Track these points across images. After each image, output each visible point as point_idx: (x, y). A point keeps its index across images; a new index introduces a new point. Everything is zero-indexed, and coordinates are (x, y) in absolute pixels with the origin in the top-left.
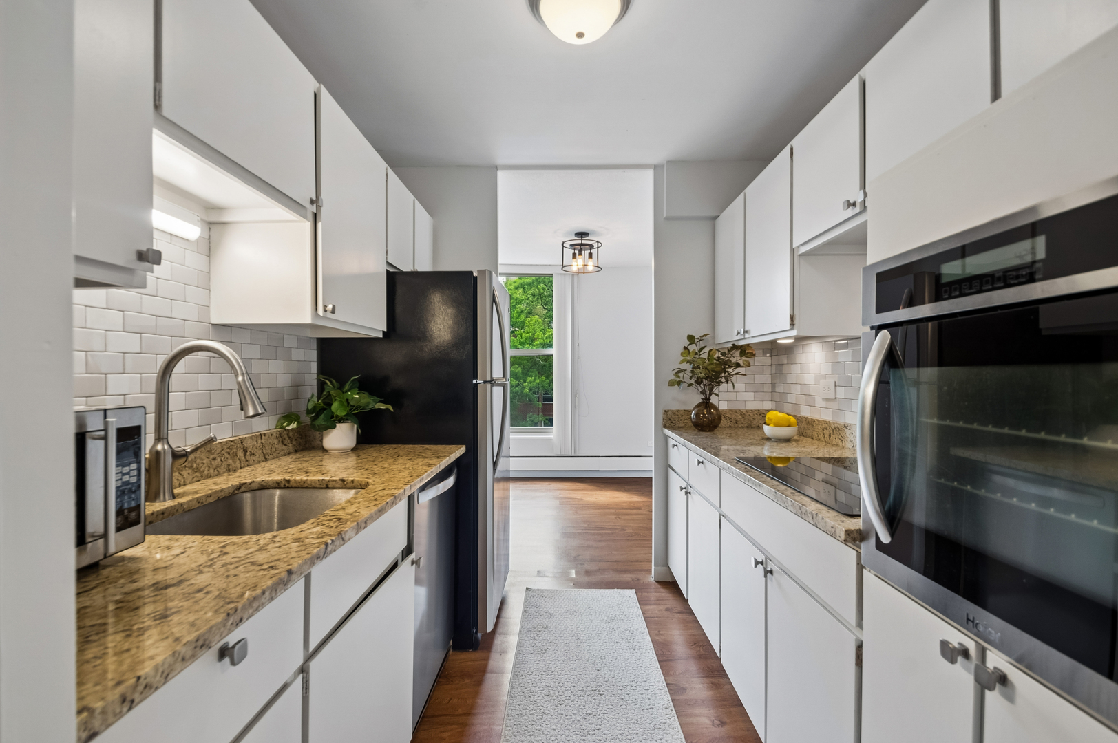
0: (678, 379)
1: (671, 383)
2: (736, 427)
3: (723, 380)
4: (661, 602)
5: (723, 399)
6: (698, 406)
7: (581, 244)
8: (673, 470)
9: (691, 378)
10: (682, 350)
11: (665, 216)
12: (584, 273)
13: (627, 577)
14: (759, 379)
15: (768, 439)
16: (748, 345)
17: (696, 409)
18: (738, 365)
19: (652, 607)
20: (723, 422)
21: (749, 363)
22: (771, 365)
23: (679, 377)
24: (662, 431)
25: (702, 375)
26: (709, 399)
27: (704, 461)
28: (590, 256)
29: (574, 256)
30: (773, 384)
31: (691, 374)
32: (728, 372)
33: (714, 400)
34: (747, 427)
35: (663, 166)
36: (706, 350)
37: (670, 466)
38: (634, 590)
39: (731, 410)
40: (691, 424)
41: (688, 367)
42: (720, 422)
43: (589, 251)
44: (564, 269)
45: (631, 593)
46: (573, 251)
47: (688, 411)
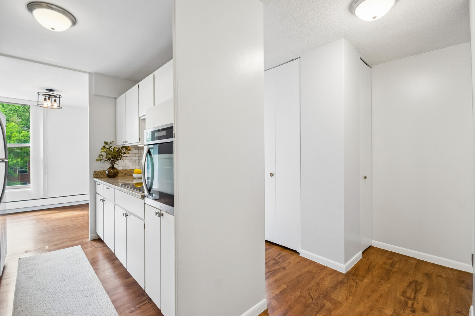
0: (100, 159)
1: (97, 160)
2: (125, 176)
3: (119, 159)
4: (93, 246)
5: (120, 165)
6: (109, 168)
7: (50, 95)
8: (98, 194)
9: (106, 158)
10: (102, 147)
11: (94, 93)
12: (51, 108)
13: (77, 242)
14: (134, 158)
15: (135, 178)
16: (128, 146)
17: (108, 170)
18: (125, 153)
19: (89, 249)
20: (120, 174)
21: (129, 153)
22: (138, 153)
23: (101, 158)
24: (93, 179)
25: (110, 157)
26: (114, 166)
27: (109, 187)
28: (55, 101)
29: (45, 100)
30: (139, 160)
31: (106, 157)
32: (121, 156)
33: (115, 166)
34: (130, 176)
35: (93, 73)
36: (113, 147)
37: (97, 193)
38: (80, 245)
39: (123, 170)
40: (106, 176)
41: (105, 154)
42: (118, 175)
43: (54, 99)
44: (38, 105)
45: (79, 246)
46: (44, 97)
47: (105, 171)
